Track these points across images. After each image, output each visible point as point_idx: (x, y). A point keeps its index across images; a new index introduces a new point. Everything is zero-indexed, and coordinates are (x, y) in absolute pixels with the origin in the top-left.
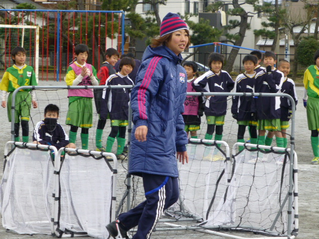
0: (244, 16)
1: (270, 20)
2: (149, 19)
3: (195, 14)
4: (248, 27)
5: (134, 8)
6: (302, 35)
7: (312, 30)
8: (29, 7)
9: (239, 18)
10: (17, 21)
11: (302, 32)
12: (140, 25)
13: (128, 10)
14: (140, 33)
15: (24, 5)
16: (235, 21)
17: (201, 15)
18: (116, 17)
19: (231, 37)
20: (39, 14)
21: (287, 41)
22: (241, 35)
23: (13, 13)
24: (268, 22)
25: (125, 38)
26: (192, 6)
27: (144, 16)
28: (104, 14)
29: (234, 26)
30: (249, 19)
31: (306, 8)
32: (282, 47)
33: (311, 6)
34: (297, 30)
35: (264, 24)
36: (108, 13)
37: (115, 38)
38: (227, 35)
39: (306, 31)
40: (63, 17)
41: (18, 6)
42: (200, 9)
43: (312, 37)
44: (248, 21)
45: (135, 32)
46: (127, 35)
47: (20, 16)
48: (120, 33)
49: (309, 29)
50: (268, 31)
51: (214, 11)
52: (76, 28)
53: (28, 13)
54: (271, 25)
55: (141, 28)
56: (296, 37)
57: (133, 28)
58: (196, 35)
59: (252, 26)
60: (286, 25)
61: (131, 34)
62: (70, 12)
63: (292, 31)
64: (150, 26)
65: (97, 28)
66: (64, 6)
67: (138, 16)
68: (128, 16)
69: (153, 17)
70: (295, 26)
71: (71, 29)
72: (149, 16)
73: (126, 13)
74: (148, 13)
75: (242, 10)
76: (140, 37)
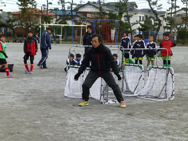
0: (160, 21)
1: (169, 23)
2: (126, 23)
3: (143, 21)
4: (161, 25)
5: (121, 19)
6: (180, 28)
7: (184, 26)
8: (84, 19)
9: (158, 22)
10: (80, 24)
11: (180, 27)
12: (123, 25)
13: (119, 20)
14: (123, 27)
15: (83, 18)
16: (156, 23)
17: (145, 21)
18: (115, 22)
19: (155, 29)
20: (88, 21)
21: (175, 30)
22: (159, 28)
23: (79, 21)
24: (168, 23)
25: (118, 29)
26: (142, 18)
27: (124, 22)
28: (110, 21)
29: (156, 25)
30: (161, 22)
31: (182, 18)
32: (173, 32)
33: (183, 18)
34: (178, 26)
35: (167, 24)
36: (112, 21)
37: (114, 29)
38: (154, 28)
39: (182, 27)
40: (96, 22)
41: (81, 18)
42: (145, 19)
43: (184, 29)
44: (161, 23)
45: (121, 27)
46: (118, 28)
47: (81, 22)
48: (116, 28)
49: (183, 26)
50: (168, 27)
51: (149, 20)
52: (101, 26)
53: (84, 21)
54: (169, 24)
55: (124, 26)
56: (178, 29)
57: (121, 26)
58: (143, 28)
59: (162, 25)
60: (174, 24)
61: (119, 28)
62: (98, 21)
63: (177, 27)
64: (126, 25)
65: (108, 26)
66: (97, 18)
67: (122, 21)
68: (119, 21)
69: (127, 22)
70: (178, 25)
71: (99, 26)
72: (126, 21)
73: (118, 21)
74: (126, 20)
75: (159, 19)
76: (123, 29)
